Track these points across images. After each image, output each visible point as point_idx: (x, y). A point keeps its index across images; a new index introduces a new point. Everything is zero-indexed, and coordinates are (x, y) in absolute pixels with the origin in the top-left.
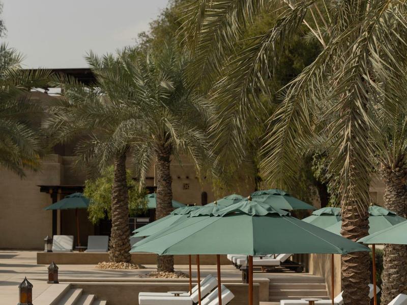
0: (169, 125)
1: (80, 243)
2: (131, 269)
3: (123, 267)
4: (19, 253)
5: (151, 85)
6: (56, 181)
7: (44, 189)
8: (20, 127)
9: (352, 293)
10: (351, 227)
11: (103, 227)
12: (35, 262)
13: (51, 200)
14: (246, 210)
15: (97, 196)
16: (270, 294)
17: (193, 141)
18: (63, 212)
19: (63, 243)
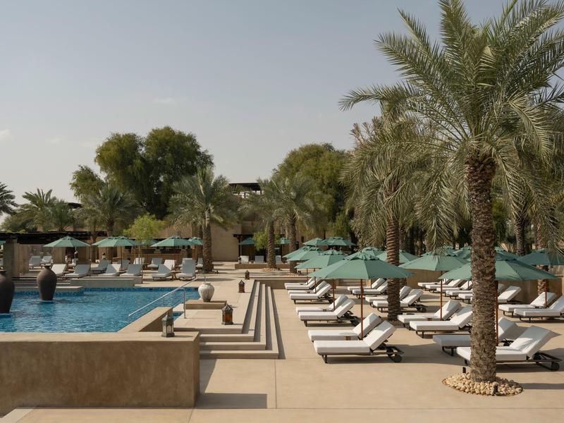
0: (295, 210)
1: (252, 259)
2: (277, 271)
3: (273, 270)
4: (224, 263)
5: (287, 193)
6: (239, 232)
7: (235, 236)
8: (229, 211)
9: (392, 289)
10: (392, 260)
11: (263, 252)
12: (234, 268)
13: (238, 240)
14: (361, 257)
15: (259, 240)
16: (340, 283)
17: (306, 217)
18: (243, 246)
19: (245, 259)
